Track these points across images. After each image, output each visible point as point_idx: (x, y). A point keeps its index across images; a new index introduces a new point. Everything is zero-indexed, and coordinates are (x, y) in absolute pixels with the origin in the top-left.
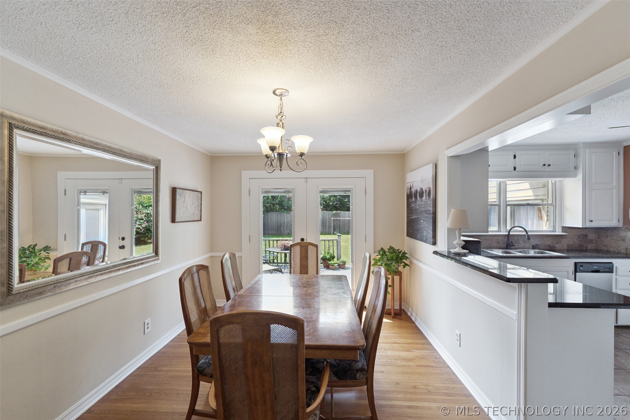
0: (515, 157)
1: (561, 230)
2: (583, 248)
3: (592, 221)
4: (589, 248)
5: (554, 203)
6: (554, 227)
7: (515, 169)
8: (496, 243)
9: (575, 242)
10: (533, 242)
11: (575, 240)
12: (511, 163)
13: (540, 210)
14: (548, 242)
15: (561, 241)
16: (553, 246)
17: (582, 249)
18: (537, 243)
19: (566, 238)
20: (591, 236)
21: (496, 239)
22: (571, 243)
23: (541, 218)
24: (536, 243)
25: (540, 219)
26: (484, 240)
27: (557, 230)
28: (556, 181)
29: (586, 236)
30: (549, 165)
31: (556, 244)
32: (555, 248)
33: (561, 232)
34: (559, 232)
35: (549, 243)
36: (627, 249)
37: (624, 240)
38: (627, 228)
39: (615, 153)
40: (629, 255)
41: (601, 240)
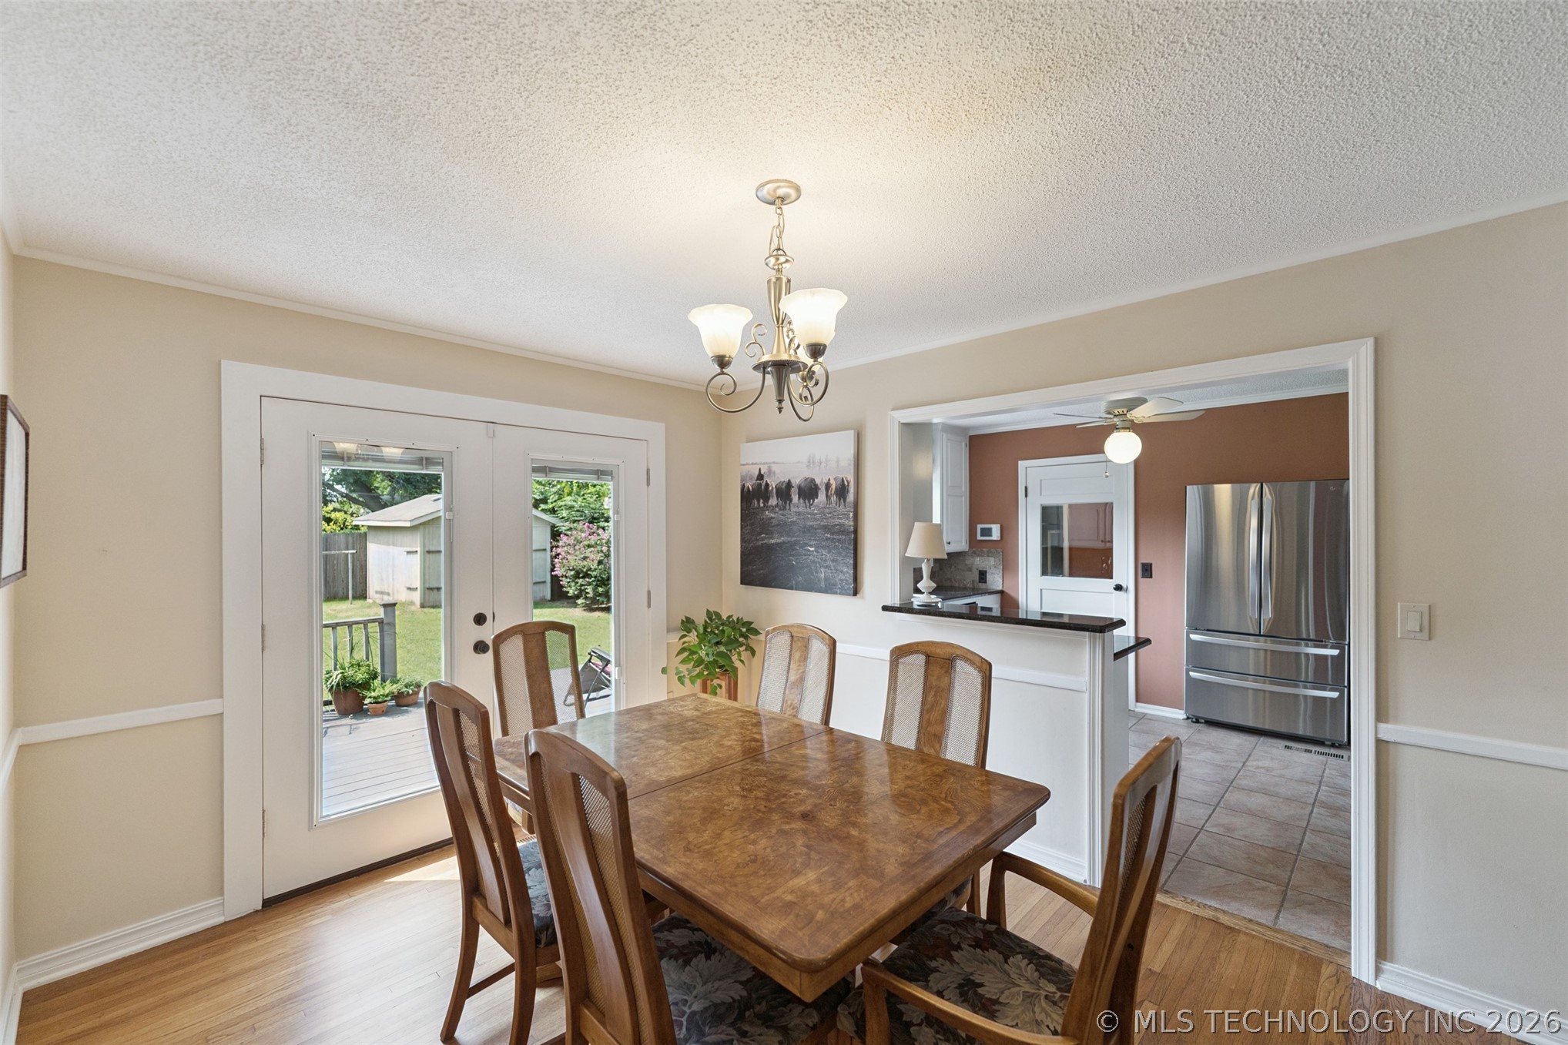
3: (949, 545)
36: (973, 581)
37: (970, 570)
38: (975, 553)
39: (963, 444)
40: (978, 589)
41: (944, 572)
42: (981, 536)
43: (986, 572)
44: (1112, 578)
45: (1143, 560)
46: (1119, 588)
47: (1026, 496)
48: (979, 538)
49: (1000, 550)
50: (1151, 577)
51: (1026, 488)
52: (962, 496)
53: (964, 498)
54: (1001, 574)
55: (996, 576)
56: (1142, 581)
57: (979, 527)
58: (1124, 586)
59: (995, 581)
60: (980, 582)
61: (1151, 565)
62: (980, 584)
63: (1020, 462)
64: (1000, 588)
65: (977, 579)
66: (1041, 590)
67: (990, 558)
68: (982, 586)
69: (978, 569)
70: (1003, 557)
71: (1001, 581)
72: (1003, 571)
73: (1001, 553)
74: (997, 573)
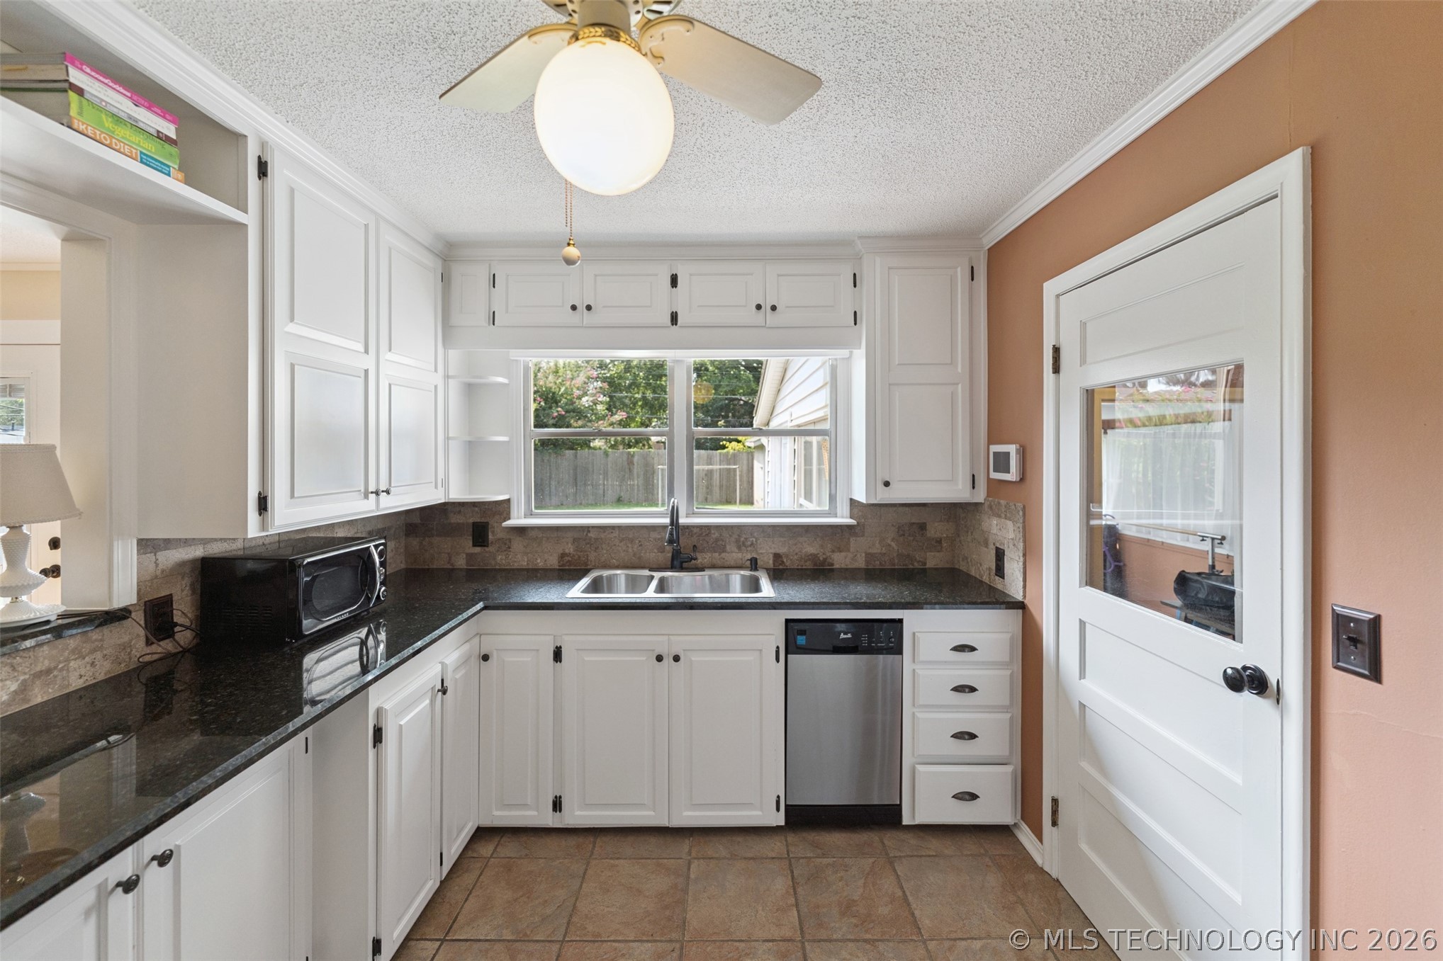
0: (674, 281)
1: (847, 511)
2: (913, 565)
3: (888, 484)
4: (931, 564)
5: (832, 427)
6: (832, 499)
7: (674, 318)
8: (656, 551)
9: (890, 545)
11: (889, 542)
12: (663, 300)
14: (810, 548)
15: (848, 543)
16: (825, 560)
17: (911, 567)
18: (777, 551)
19: (863, 536)
20: (937, 529)
21: (655, 539)
22: (876, 549)
24: (773, 551)
26: (621, 542)
27: (839, 513)
28: (836, 359)
29: (923, 527)
30: (774, 308)
31: (833, 551)
32: (832, 564)
33: (846, 518)
34: (843, 518)
35: (811, 550)
36: (989, 570)
37: (987, 543)
38: (992, 507)
39: (962, 274)
40: (995, 593)
41: (961, 542)
42: (995, 469)
43: (1004, 553)
47: (1056, 370)
48: (993, 474)
49: (1019, 507)
52: (958, 384)
54: (1021, 565)
55: (1016, 566)
56: (1337, 680)
57: (992, 450)
58: (1272, 679)
59: (1015, 579)
60: (996, 575)
62: (996, 578)
63: (1046, 283)
64: (1020, 598)
65: (994, 567)
66: (1083, 625)
67: (1008, 524)
68: (999, 584)
69: (994, 544)
70: (1024, 522)
71: (1021, 579)
72: (1024, 555)
73: (1021, 513)
74: (1017, 558)
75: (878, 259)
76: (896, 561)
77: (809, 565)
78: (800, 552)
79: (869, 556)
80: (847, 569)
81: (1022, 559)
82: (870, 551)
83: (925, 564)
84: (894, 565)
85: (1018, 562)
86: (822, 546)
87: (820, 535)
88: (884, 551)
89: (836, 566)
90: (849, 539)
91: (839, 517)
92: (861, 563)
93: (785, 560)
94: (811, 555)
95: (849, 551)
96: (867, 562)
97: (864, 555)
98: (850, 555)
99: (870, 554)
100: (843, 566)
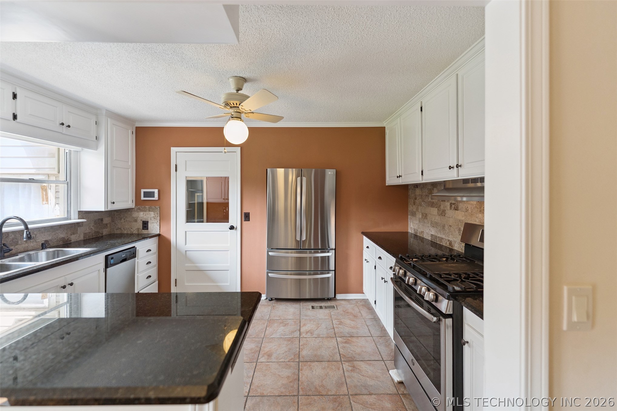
0: (14, 96)
1: (77, 216)
3: (114, 203)
4: (104, 233)
5: (68, 180)
6: (69, 212)
7: (15, 117)
9: (92, 229)
10: (41, 239)
11: (92, 227)
13: (44, 189)
14: (62, 235)
15: (77, 230)
16: (68, 239)
17: (99, 236)
18: (47, 239)
19: (82, 226)
20: (107, 220)
22: (88, 231)
23: (47, 200)
24: (44, 239)
25: (45, 202)
27: (72, 217)
28: (71, 150)
29: (102, 220)
30: (69, 126)
31: (71, 235)
32: (71, 241)
33: (77, 219)
34: (75, 219)
35: (62, 236)
36: (138, 229)
37: (136, 221)
38: (139, 209)
39: (130, 132)
40: (141, 234)
41: (115, 223)
42: (144, 197)
43: (148, 222)
44: (228, 222)
45: (245, 210)
46: (232, 228)
47: (176, 171)
48: (142, 198)
49: (158, 207)
50: (249, 221)
51: (176, 166)
52: (129, 169)
53: (130, 170)
54: (158, 223)
55: (155, 224)
56: (245, 223)
57: (143, 191)
58: (235, 227)
59: (154, 228)
60: (143, 229)
61: (249, 213)
62: (143, 230)
63: (172, 148)
64: (158, 233)
65: (141, 227)
66: (186, 232)
67: (151, 212)
68: (145, 232)
69: (141, 220)
70: (160, 211)
71: (159, 227)
72: (160, 220)
73: (159, 209)
74: (157, 222)
75: (109, 120)
76: (94, 234)
77: (61, 243)
78: (57, 238)
79: (85, 234)
80: (76, 242)
81: (159, 222)
82: (85, 232)
83: (102, 234)
84: (93, 236)
85: (156, 223)
86: (67, 233)
87: (66, 228)
88: (90, 231)
89: (73, 241)
90: (77, 228)
91: (73, 220)
92: (82, 238)
93: (50, 243)
94: (62, 238)
95: (77, 233)
96: (84, 237)
97: (83, 234)
98: (78, 235)
99: (85, 233)
100: (75, 240)
